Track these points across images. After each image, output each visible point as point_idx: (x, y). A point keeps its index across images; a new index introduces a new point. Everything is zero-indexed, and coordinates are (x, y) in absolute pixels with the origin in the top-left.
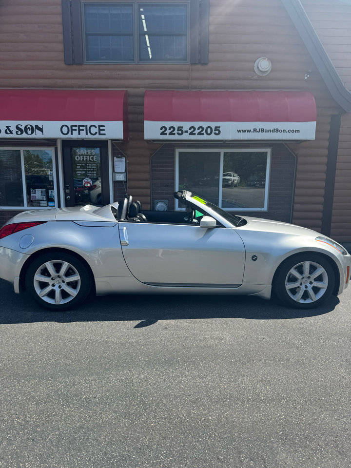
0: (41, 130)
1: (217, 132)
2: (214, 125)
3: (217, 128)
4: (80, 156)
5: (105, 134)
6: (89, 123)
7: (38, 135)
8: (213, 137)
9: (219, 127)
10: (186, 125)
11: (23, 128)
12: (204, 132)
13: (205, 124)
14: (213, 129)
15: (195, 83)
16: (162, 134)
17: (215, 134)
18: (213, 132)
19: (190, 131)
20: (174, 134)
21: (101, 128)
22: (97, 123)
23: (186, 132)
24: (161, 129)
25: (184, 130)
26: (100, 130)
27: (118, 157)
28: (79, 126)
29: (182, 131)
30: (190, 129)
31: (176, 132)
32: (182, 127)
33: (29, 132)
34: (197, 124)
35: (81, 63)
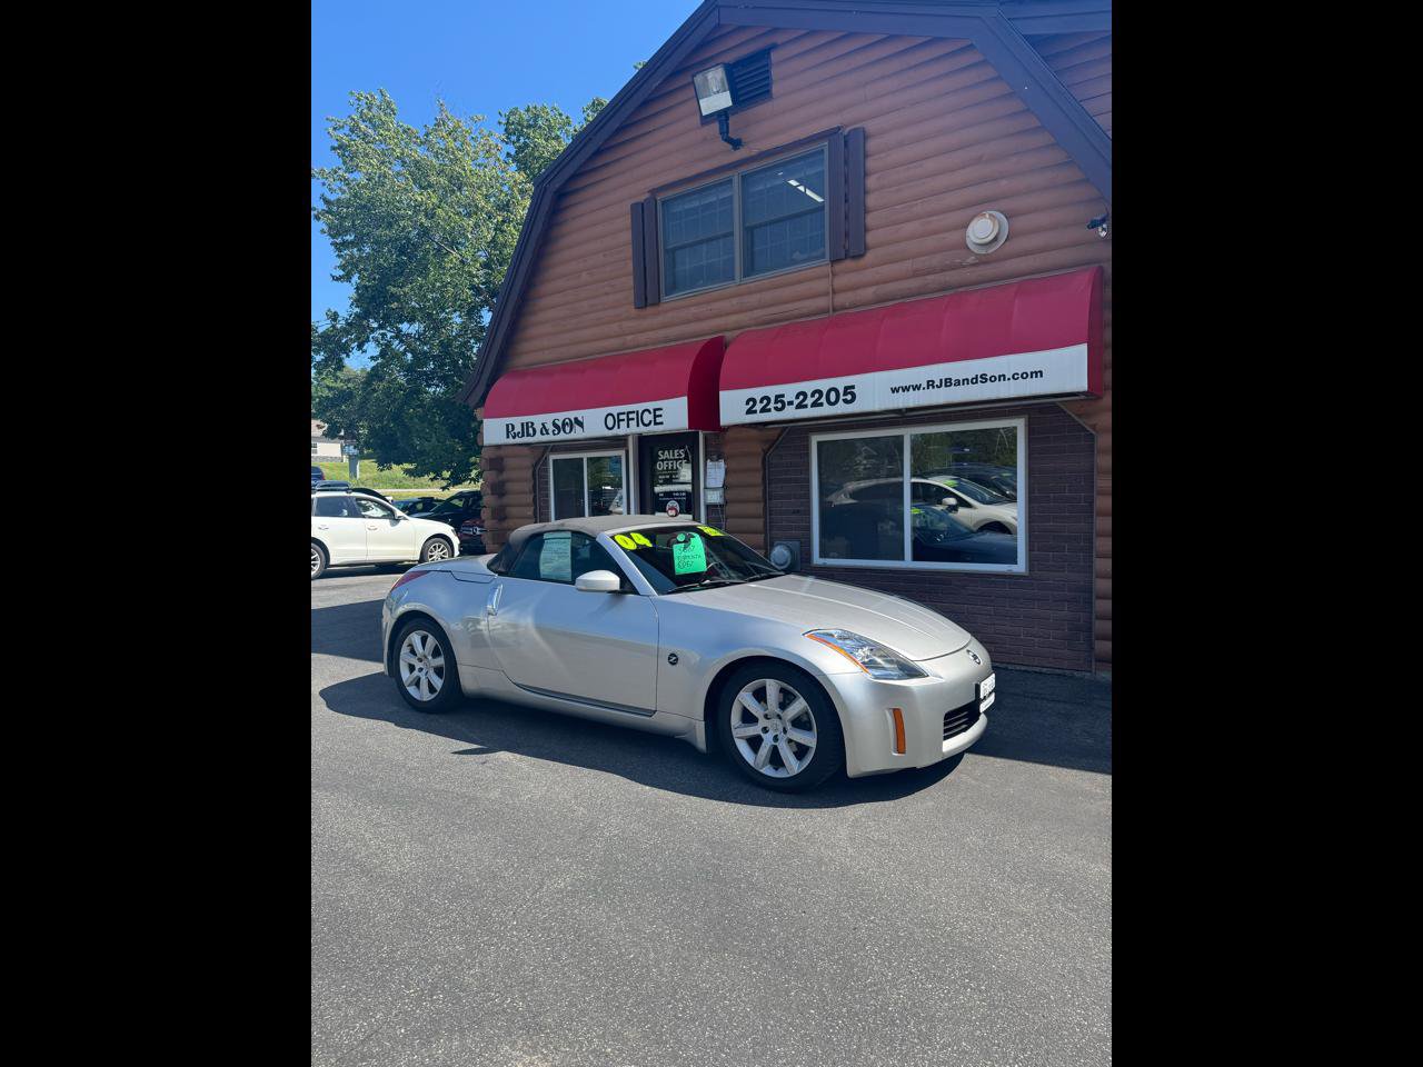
0: (581, 424)
1: (849, 397)
2: (840, 383)
3: (849, 389)
4: (663, 461)
5: (662, 423)
6: (639, 407)
7: (578, 434)
8: (841, 408)
9: (853, 387)
10: (790, 391)
11: (560, 424)
12: (823, 400)
13: (824, 385)
14: (841, 392)
15: (841, 299)
16: (750, 412)
17: (846, 401)
18: (842, 397)
19: (796, 402)
20: (769, 410)
21: (658, 413)
22: (651, 405)
23: (791, 403)
24: (747, 403)
25: (786, 400)
26: (655, 416)
27: (712, 460)
28: (629, 413)
29: (783, 402)
30: (797, 397)
31: (772, 406)
32: (783, 396)
33: (568, 429)
34: (808, 386)
35: (657, 303)
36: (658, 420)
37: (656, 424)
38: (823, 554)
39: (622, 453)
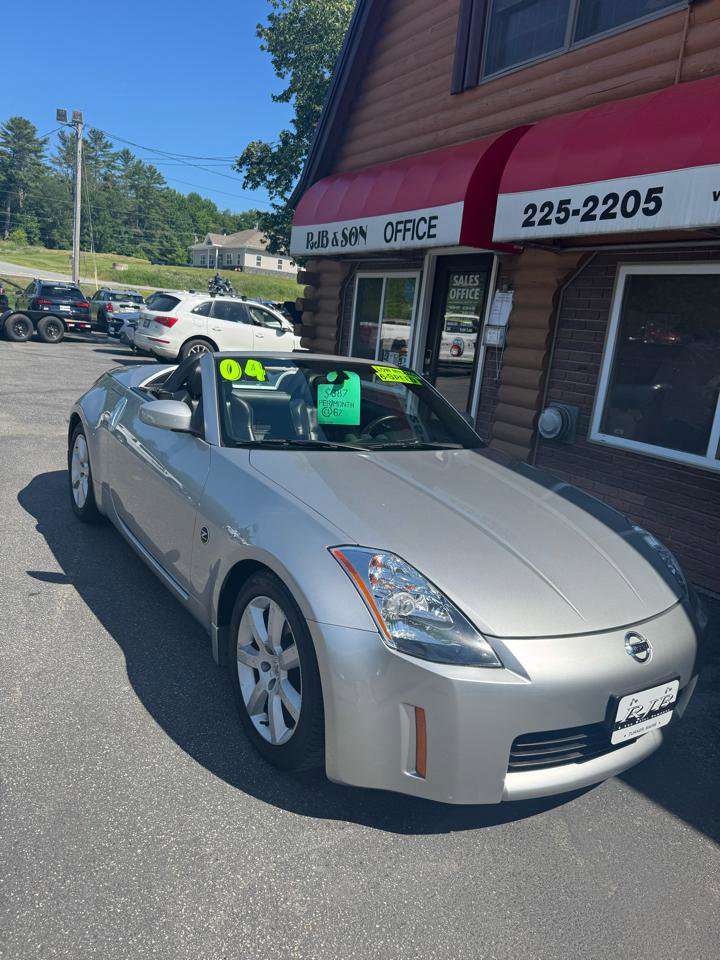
0: (364, 234)
1: (652, 206)
2: (642, 183)
3: (654, 194)
4: (456, 287)
5: (434, 236)
6: (416, 215)
7: (361, 246)
8: (640, 223)
9: (660, 190)
10: (577, 194)
11: (348, 234)
12: (617, 209)
13: (621, 186)
14: (643, 198)
15: (695, 63)
16: (528, 223)
17: (647, 212)
18: (642, 205)
19: (583, 211)
20: (549, 222)
21: (433, 222)
22: (427, 213)
23: (576, 212)
24: (526, 212)
25: (571, 207)
26: (430, 227)
27: (501, 291)
28: (407, 222)
29: (567, 211)
30: (585, 205)
31: (553, 216)
32: (568, 202)
33: (353, 240)
34: (601, 189)
35: (475, 85)
36: (433, 231)
37: (430, 236)
38: (605, 428)
39: (416, 274)
